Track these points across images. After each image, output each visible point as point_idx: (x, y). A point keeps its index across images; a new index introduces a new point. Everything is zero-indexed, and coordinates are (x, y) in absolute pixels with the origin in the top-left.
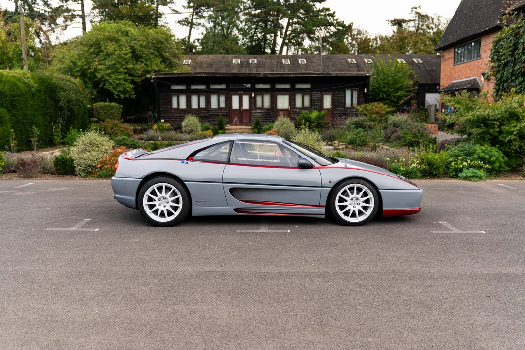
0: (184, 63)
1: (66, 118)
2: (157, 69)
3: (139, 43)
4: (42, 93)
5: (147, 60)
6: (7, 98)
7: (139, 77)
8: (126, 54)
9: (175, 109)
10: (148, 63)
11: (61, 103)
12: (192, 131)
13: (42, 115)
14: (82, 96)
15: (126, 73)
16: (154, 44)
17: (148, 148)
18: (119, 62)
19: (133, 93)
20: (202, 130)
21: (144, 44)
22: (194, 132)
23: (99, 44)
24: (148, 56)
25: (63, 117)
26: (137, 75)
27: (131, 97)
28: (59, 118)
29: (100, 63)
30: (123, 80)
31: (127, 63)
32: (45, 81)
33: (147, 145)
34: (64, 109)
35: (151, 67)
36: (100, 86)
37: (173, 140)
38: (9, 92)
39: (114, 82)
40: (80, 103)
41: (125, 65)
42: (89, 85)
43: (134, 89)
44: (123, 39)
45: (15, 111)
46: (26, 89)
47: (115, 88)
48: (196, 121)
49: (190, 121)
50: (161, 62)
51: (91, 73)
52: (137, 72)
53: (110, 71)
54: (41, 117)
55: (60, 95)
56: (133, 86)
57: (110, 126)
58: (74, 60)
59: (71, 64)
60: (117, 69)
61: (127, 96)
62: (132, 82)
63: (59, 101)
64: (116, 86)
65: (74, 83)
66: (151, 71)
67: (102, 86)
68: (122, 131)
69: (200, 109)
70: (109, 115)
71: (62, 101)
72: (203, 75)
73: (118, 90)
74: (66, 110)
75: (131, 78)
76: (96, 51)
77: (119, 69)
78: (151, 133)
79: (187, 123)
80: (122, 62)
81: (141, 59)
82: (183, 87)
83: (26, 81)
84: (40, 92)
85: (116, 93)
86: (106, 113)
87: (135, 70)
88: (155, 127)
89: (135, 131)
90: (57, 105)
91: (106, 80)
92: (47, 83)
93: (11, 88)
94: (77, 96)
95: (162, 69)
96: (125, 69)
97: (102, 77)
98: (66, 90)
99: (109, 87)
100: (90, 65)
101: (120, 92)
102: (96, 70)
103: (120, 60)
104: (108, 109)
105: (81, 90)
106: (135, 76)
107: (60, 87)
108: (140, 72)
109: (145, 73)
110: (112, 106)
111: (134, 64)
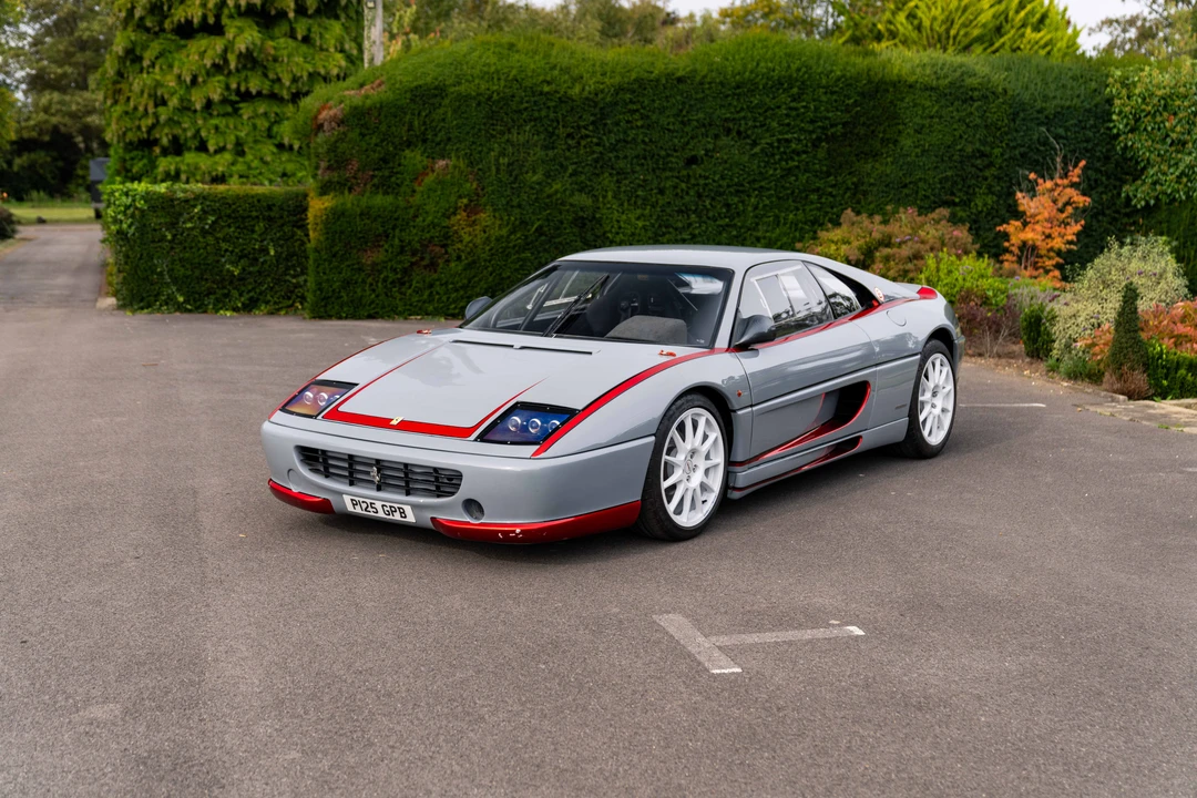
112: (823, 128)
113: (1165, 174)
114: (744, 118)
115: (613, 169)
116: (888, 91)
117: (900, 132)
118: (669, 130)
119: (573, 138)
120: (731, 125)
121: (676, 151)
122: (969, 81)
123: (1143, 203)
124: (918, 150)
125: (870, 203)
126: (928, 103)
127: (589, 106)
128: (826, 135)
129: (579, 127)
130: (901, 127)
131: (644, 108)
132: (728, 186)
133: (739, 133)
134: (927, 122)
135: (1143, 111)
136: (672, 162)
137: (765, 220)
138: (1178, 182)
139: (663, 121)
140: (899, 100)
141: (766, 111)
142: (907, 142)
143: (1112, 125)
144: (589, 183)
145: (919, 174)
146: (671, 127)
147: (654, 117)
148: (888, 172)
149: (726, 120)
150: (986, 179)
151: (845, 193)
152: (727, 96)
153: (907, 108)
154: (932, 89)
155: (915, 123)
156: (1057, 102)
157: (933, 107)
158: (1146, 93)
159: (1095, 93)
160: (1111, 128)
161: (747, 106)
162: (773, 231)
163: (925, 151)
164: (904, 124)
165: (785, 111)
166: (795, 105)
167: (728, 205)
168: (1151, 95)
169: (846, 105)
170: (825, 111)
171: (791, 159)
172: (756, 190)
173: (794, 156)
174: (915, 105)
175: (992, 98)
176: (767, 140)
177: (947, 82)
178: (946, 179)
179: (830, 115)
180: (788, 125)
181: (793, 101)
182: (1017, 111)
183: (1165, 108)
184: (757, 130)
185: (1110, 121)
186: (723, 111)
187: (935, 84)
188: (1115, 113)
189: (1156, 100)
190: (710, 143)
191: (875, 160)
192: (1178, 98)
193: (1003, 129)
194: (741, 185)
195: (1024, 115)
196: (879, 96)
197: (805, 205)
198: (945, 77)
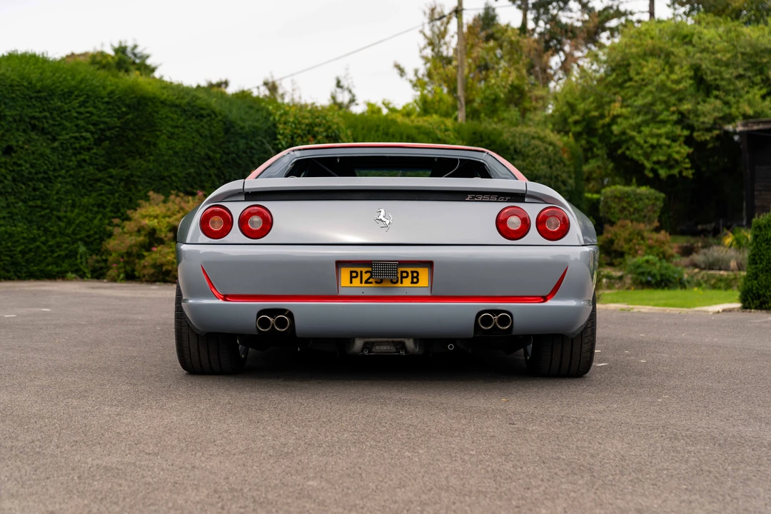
2: (750, 112)
3: (713, 57)
5: (727, 92)
7: (709, 130)
8: (678, 82)
10: (731, 98)
14: (566, 169)
15: (677, 123)
16: (751, 56)
17: (704, 285)
18: (664, 101)
19: (688, 166)
21: (724, 59)
23: (629, 65)
24: (733, 84)
26: (701, 126)
27: (685, 173)
29: (625, 104)
30: (667, 138)
31: (680, 100)
33: (703, 278)
35: (738, 108)
36: (620, 152)
39: (646, 142)
41: (674, 105)
42: (599, 152)
43: (689, 156)
44: (680, 51)
47: (647, 156)
51: (604, 126)
52: (702, 119)
53: (639, 119)
56: (691, 150)
57: (625, 234)
58: (571, 100)
59: (565, 109)
60: (656, 115)
61: (675, 171)
62: (689, 141)
64: (649, 150)
65: (551, 144)
66: (737, 117)
67: (623, 153)
68: (650, 247)
70: (631, 214)
73: (655, 158)
75: (686, 133)
76: (620, 81)
77: (661, 112)
78: (716, 252)
80: (668, 99)
81: (716, 93)
85: (648, 165)
86: (624, 208)
87: (698, 116)
88: (729, 240)
89: (687, 251)
91: (632, 138)
94: (554, 168)
95: (763, 112)
96: (673, 113)
97: (624, 133)
98: (528, 156)
99: (636, 154)
100: (603, 109)
101: (658, 162)
102: (614, 119)
103: (664, 95)
104: (629, 199)
105: (565, 156)
106: (697, 128)
107: (515, 150)
108: (708, 120)
109: (720, 122)
110: (640, 194)
111: (698, 103)
112: (101, 130)
114: (45, 117)
116: (147, 105)
117: (158, 136)
120: (37, 123)
122: (199, 102)
124: (171, 152)
125: (139, 191)
126: (175, 116)
128: (105, 136)
130: (158, 133)
132: (37, 173)
133: (43, 129)
135: (295, 133)
137: (65, 203)
140: (155, 112)
141: (61, 113)
142: (162, 146)
143: (277, 142)
145: (174, 171)
148: (151, 167)
149: (34, 118)
150: (210, 176)
151: (119, 183)
152: (31, 98)
153: (161, 119)
154: (177, 106)
155: (168, 131)
156: (250, 123)
157: (178, 119)
158: (297, 122)
159: (267, 119)
160: (277, 145)
161: (48, 108)
162: (72, 211)
163: (176, 153)
164: (160, 131)
165: (75, 115)
166: (82, 110)
167: (35, 190)
168: (300, 123)
169: (118, 113)
170: (104, 116)
171: (80, 153)
172: (56, 177)
173: (82, 151)
174: (167, 117)
175: (213, 116)
176: (64, 136)
177: (184, 101)
178: (189, 174)
179: (108, 120)
180: (77, 126)
181: (80, 107)
182: (229, 127)
183: (309, 132)
184: (56, 128)
185: (276, 139)
186: (30, 110)
187: (178, 102)
188: (279, 133)
189: (303, 127)
190: (20, 136)
191: (140, 158)
192: (316, 126)
193: (221, 140)
194: (45, 172)
195: (232, 130)
196: (141, 108)
197: (90, 191)
198: (182, 98)
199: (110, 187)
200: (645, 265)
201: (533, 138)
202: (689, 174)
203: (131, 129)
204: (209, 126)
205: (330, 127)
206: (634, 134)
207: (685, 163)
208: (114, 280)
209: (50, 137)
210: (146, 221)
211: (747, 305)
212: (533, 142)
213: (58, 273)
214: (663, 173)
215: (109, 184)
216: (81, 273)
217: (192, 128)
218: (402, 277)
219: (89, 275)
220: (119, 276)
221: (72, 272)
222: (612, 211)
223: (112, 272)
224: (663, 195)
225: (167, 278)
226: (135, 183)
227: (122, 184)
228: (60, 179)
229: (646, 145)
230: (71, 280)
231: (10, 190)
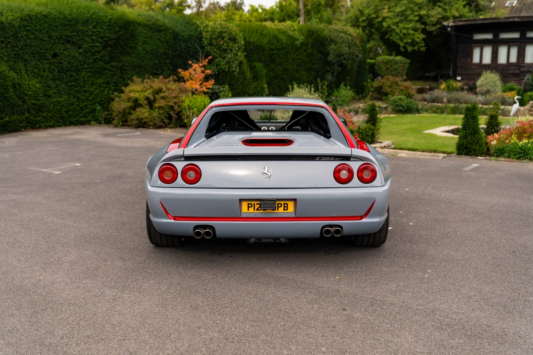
0: (507, 5)
1: (336, 73)
2: (457, 14)
4: (309, 46)
5: (445, 4)
6: (266, 52)
7: (434, 25)
9: (476, 64)
10: (447, 7)
11: (331, 58)
12: (488, 92)
13: (307, 70)
14: (358, 49)
15: (418, 21)
17: (429, 111)
18: (411, 9)
19: (423, 45)
20: (505, 91)
22: (491, 93)
25: (333, 73)
26: (432, 23)
27: (421, 49)
28: (328, 74)
29: (390, 10)
30: (412, 30)
31: (420, 8)
32: (315, 33)
33: (429, 107)
34: (334, 64)
35: (450, 12)
36: (387, 37)
37: (461, 103)
38: (268, 45)
39: (401, 32)
40: (355, 57)
41: (417, 11)
42: (375, 37)
43: (424, 39)
45: (273, 65)
46: (289, 42)
47: (401, 39)
48: (495, 79)
49: (489, 80)
50: (464, 6)
51: (378, 22)
52: (431, 19)
53: (397, 20)
54: (304, 72)
55: (330, 48)
56: (425, 36)
57: (389, 83)
58: (361, 8)
59: (358, 13)
60: (406, 17)
61: (416, 48)
62: (424, 31)
63: (328, 55)
64: (402, 36)
65: (350, 35)
66: (450, 18)
67: (389, 38)
68: (402, 90)
69: (509, 64)
70: (392, 71)
71: (331, 55)
72: (516, 20)
73: (405, 41)
74: (336, 65)
75: (422, 27)
77: (409, 16)
78: (436, 93)
79: (483, 81)
80: (413, 8)
81: (439, 4)
82: (489, 36)
83: (290, 33)
84: (307, 45)
85: (402, 44)
86: (388, 68)
87: (429, 17)
88: (443, 86)
89: (421, 91)
90: (326, 59)
91: (394, 30)
92: (316, 36)
93: (270, 41)
94: (351, 49)
95: (464, 14)
96: (416, 16)
97: (389, 27)
98: (338, 43)
99: (395, 38)
100: (378, 13)
101: (407, 43)
102: (384, 19)
103: (411, 6)
104: (391, 64)
105: (358, 42)
106: (428, 24)
107: (331, 40)
108: (434, 19)
109: (441, 20)
110: (397, 61)
111: (429, 10)
112: (106, 41)
113: (220, 61)
114: (74, 35)
115: (22, 59)
116: (130, 26)
117: (137, 43)
118: (44, 40)
119: (4, 43)
120: (70, 39)
121: (47, 50)
122: (159, 22)
123: (214, 73)
124: (144, 52)
125: (128, 74)
126: (146, 32)
127: (10, 27)
128: (108, 44)
129: (6, 37)
130: (137, 41)
131: (32, 29)
132: (71, 67)
133: (73, 42)
134: (147, 40)
135: (212, 37)
136: (46, 56)
137: (88, 83)
138: (226, 65)
139: (41, 36)
140: (135, 29)
141: (83, 32)
142: (140, 48)
143: (203, 42)
144: (13, 66)
145: (146, 62)
146: (44, 39)
147: (37, 34)
148: (134, 60)
149: (68, 36)
151: (117, 70)
152: (66, 25)
153: (138, 33)
154: (147, 26)
155: (143, 40)
156: (187, 33)
157: (148, 33)
158: (213, 31)
159: (196, 30)
160: (203, 44)
161: (76, 30)
162: (92, 87)
163: (147, 52)
164: (138, 40)
165: (91, 33)
166: (95, 30)
167: (71, 76)
168: (214, 31)
169: (114, 31)
170: (107, 33)
171: (95, 55)
172: (82, 69)
173: (96, 53)
174: (142, 32)
175: (167, 30)
176: (85, 46)
177: (151, 23)
178: (155, 64)
179: (108, 35)
180: (92, 39)
181: (93, 28)
182: (176, 36)
183: (220, 36)
184: (80, 41)
185: (202, 41)
186: (65, 32)
187: (147, 23)
188: (204, 38)
189: (217, 33)
190: (61, 47)
191: (128, 56)
192: (223, 33)
193: (172, 43)
194: (76, 66)
195: (178, 38)
196: (127, 27)
197: (102, 75)
198: (150, 21)
199: (112, 73)
200: (399, 101)
201: (341, 32)
202: (423, 49)
203: (122, 40)
204: (165, 36)
205: (231, 33)
206: (395, 27)
207: (421, 43)
208: (116, 126)
209: (77, 46)
210: (132, 95)
211: (460, 152)
212: (340, 34)
213: (86, 121)
214: (409, 49)
215: (111, 71)
216: (98, 121)
217: (155, 38)
218: (278, 207)
219: (103, 122)
220: (119, 124)
221: (94, 121)
222: (382, 70)
223: (115, 122)
224: (409, 61)
225: (145, 126)
226: (125, 70)
227: (119, 70)
228: (84, 70)
229: (401, 34)
230: (93, 125)
231: (57, 77)
